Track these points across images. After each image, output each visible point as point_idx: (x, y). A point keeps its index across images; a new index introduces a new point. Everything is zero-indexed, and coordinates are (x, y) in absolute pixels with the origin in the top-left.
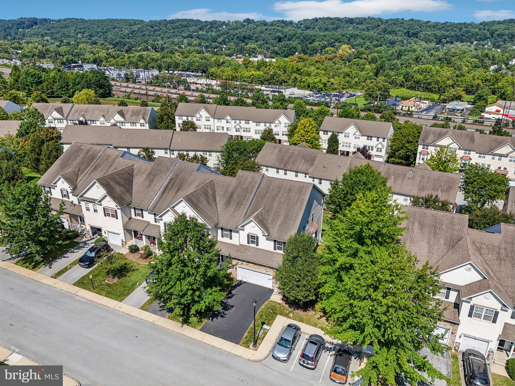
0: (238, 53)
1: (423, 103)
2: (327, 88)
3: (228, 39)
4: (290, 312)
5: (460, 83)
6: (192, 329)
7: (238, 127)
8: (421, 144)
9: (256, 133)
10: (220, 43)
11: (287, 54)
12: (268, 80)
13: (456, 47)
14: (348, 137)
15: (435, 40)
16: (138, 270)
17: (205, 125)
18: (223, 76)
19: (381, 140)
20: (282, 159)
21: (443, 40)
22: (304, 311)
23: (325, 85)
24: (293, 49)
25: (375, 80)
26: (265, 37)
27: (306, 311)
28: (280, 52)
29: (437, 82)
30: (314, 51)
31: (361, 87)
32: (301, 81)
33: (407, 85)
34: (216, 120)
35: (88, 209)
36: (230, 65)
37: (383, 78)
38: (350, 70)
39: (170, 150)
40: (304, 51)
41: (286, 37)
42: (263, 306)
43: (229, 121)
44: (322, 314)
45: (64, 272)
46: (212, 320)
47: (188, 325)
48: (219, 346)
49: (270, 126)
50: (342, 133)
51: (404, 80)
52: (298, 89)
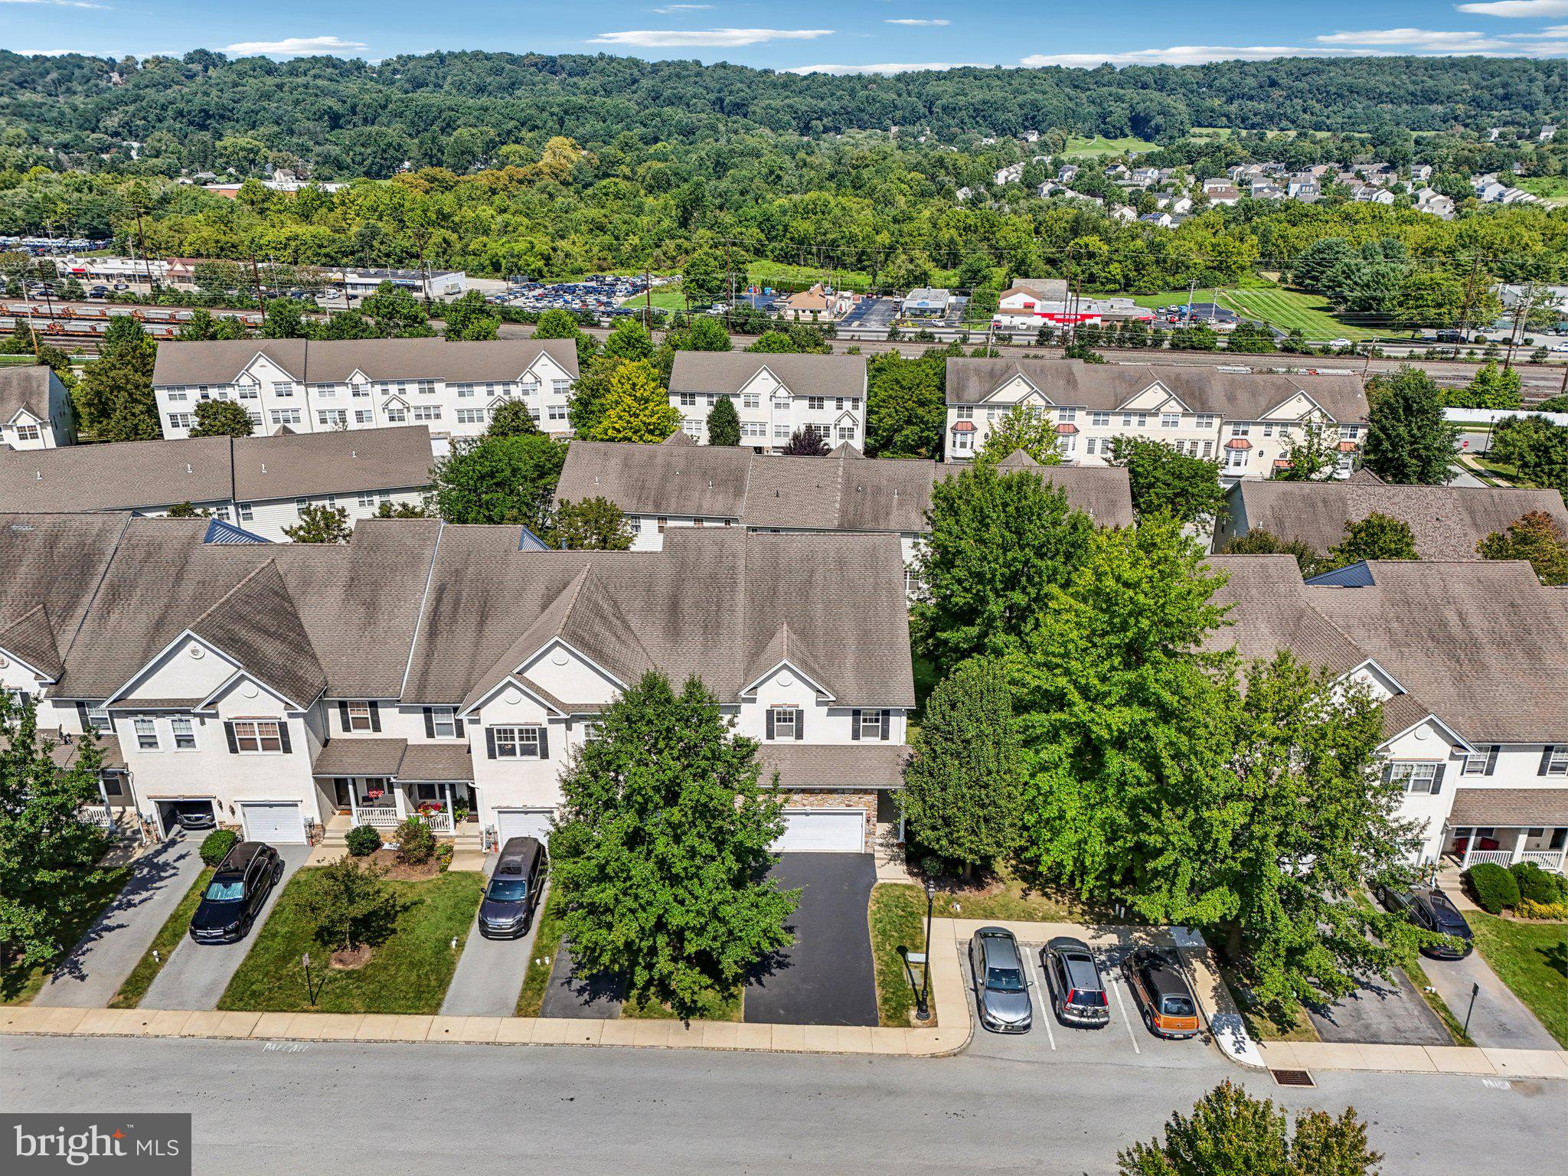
0: (197, 165)
1: (842, 297)
2: (555, 270)
3: (144, 118)
4: (948, 903)
5: (907, 239)
6: (720, 1024)
7: (395, 405)
8: (953, 406)
9: (461, 420)
10: (116, 134)
11: (375, 168)
12: (353, 253)
13: (852, 141)
14: (756, 404)
15: (794, 123)
16: (422, 902)
17: (273, 412)
18: (181, 244)
19: (847, 405)
20: (643, 488)
21: (814, 122)
22: (978, 889)
23: (547, 259)
24: (391, 151)
25: (686, 239)
26: (281, 112)
27: (983, 888)
28: (349, 160)
29: (852, 240)
30: (464, 159)
31: (651, 260)
32: (464, 252)
33: (772, 251)
34: (314, 391)
35: (148, 742)
36: (197, 207)
37: (709, 234)
38: (603, 211)
39: (236, 505)
40: (431, 157)
41: (354, 113)
42: (872, 907)
43: (361, 389)
44: (1025, 885)
45: (150, 979)
46: (760, 983)
47: (702, 1016)
48: (829, 1047)
49: (507, 392)
50: (738, 396)
51: (762, 236)
52: (467, 276)
